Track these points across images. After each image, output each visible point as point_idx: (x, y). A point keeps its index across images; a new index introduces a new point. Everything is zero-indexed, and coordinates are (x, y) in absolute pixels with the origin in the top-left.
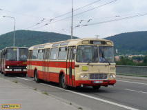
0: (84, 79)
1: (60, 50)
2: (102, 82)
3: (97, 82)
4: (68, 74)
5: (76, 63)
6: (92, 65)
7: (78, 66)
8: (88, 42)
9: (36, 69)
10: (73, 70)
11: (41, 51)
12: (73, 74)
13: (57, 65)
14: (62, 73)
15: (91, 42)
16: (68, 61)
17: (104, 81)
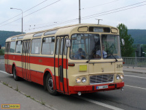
0: (82, 84)
1: (44, 41)
2: (107, 87)
3: (101, 88)
4: (57, 75)
5: (70, 61)
6: (93, 63)
7: (73, 65)
8: (86, 29)
9: (14, 65)
10: (64, 70)
11: (19, 43)
12: (65, 77)
13: (40, 61)
14: (47, 73)
15: (91, 29)
16: (57, 56)
17: (110, 85)
